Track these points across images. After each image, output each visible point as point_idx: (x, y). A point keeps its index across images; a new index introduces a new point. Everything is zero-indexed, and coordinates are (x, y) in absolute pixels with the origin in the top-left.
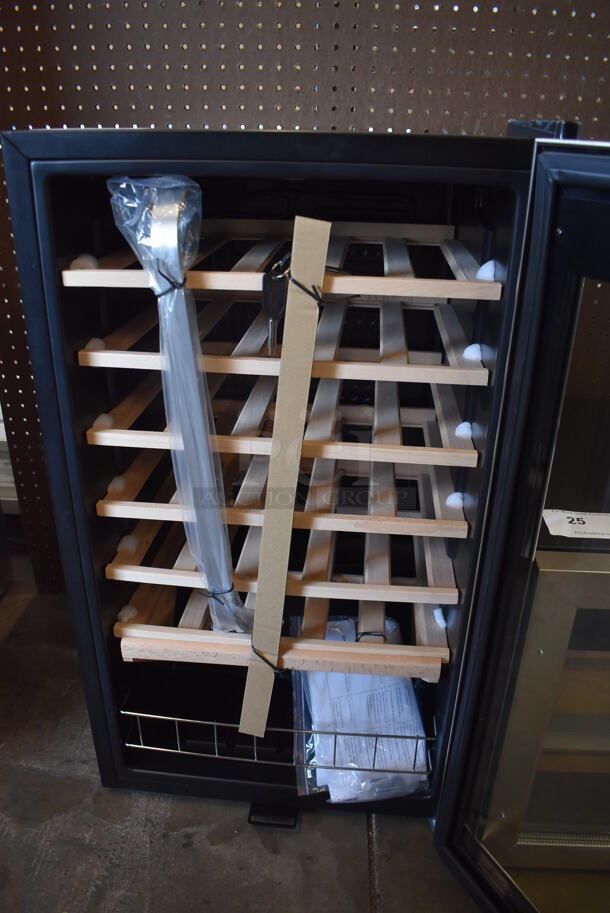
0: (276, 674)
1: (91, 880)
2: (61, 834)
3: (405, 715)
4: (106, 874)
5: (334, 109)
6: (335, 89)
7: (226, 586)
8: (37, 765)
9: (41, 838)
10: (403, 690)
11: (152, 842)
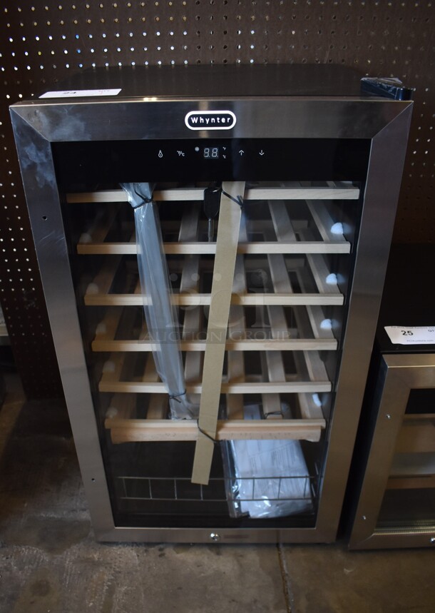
0: (215, 444)
1: (104, 582)
2: (79, 557)
3: (296, 463)
4: (112, 578)
5: (225, 47)
6: (225, 33)
7: (181, 390)
8: (52, 515)
9: (66, 560)
10: (294, 447)
11: (138, 556)
